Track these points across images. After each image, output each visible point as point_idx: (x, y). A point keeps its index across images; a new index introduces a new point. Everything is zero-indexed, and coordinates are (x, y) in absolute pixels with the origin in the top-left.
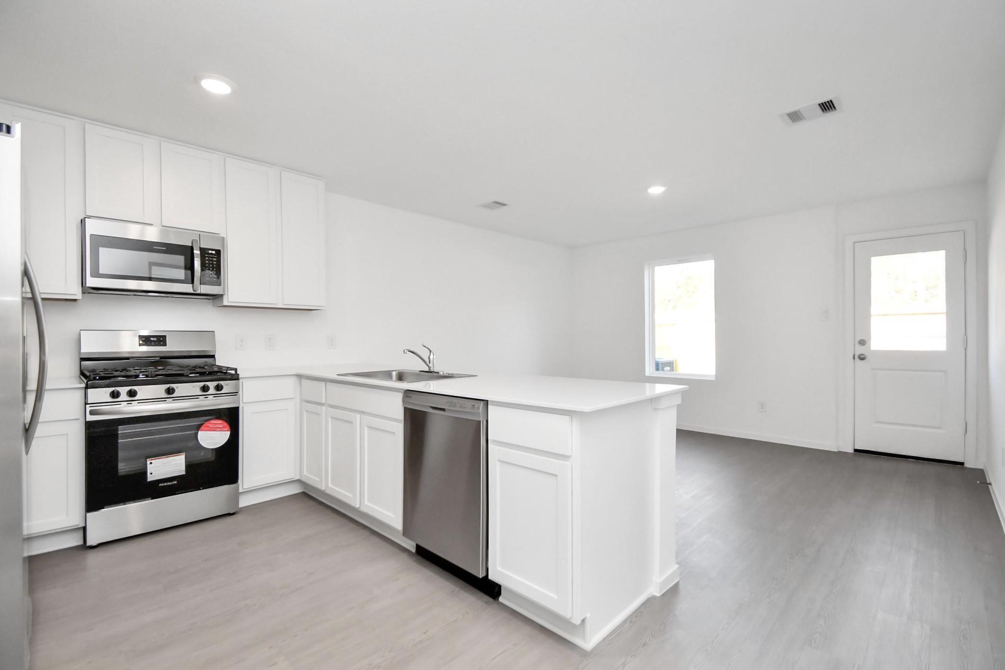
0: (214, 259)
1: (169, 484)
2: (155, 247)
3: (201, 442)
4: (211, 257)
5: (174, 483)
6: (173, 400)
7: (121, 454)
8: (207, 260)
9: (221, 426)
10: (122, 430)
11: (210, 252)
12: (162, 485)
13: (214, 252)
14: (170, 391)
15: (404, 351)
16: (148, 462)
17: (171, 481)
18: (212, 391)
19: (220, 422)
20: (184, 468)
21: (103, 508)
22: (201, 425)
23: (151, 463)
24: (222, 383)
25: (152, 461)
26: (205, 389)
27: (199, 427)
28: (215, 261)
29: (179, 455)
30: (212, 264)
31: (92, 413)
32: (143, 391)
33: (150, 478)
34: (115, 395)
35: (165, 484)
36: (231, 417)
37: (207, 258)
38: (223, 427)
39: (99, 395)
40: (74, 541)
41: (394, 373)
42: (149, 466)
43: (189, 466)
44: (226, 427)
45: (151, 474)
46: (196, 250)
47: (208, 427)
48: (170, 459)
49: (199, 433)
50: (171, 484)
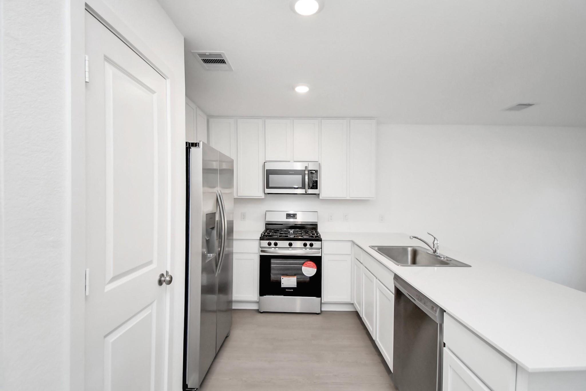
2: (290, 172)
3: (303, 272)
4: (313, 174)
5: (292, 290)
6: (292, 249)
7: (272, 272)
9: (312, 265)
10: (273, 261)
11: (312, 171)
12: (287, 290)
13: (315, 171)
14: (290, 245)
15: (410, 237)
16: (282, 278)
17: (290, 289)
18: (308, 246)
19: (312, 263)
20: (296, 284)
21: (265, 295)
22: (304, 263)
23: (283, 279)
24: (313, 242)
26: (305, 245)
27: (303, 264)
29: (294, 277)
31: (262, 251)
32: (280, 243)
33: (282, 286)
34: (270, 244)
35: (288, 290)
36: (317, 261)
37: (311, 175)
38: (313, 266)
39: (265, 243)
40: (255, 307)
41: (410, 249)
42: (282, 280)
43: (298, 283)
44: (314, 266)
45: (283, 284)
46: (306, 171)
47: (306, 265)
48: (290, 278)
49: (303, 267)
50: (290, 290)
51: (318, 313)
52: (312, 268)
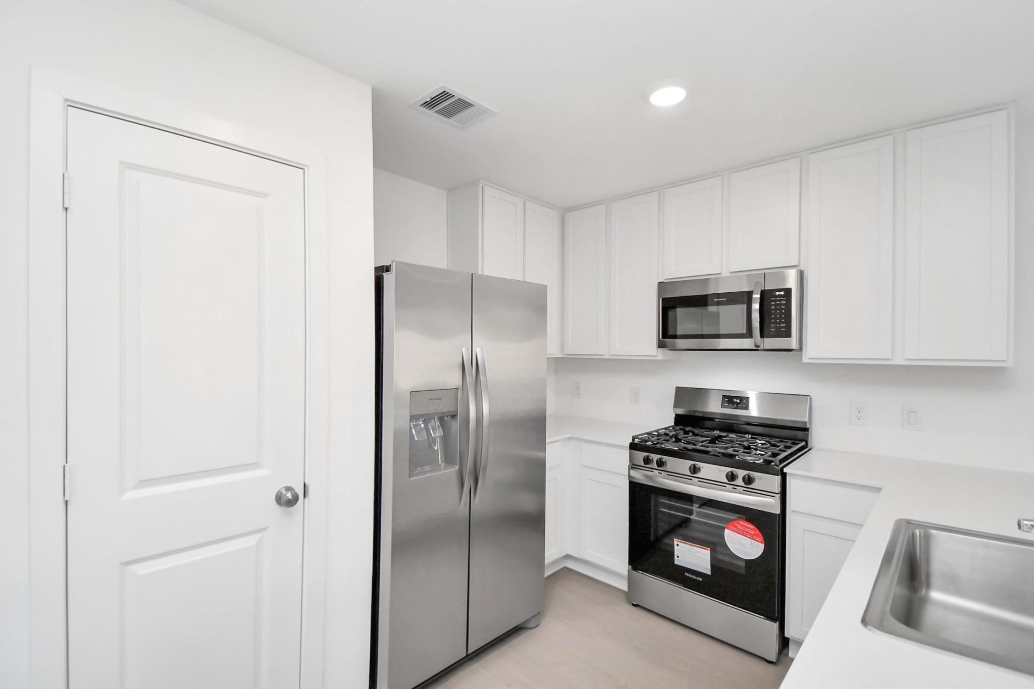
0: (783, 302)
1: (694, 577)
3: (728, 544)
4: (778, 301)
5: (699, 579)
6: (699, 481)
8: (773, 305)
9: (753, 533)
11: (777, 293)
12: (688, 575)
13: (782, 293)
14: (695, 470)
16: (676, 543)
17: (696, 576)
18: (739, 481)
19: (752, 527)
20: (709, 568)
23: (678, 545)
25: (679, 543)
26: (732, 477)
27: (728, 521)
28: (783, 304)
29: (705, 549)
30: (781, 309)
33: (677, 562)
34: (648, 461)
36: (767, 524)
37: (773, 303)
38: (756, 535)
42: (676, 547)
43: (714, 567)
44: (759, 537)
45: (678, 557)
46: (757, 294)
47: (736, 527)
48: (696, 548)
49: (726, 530)
50: (696, 578)
51: (771, 660)
52: (750, 540)
